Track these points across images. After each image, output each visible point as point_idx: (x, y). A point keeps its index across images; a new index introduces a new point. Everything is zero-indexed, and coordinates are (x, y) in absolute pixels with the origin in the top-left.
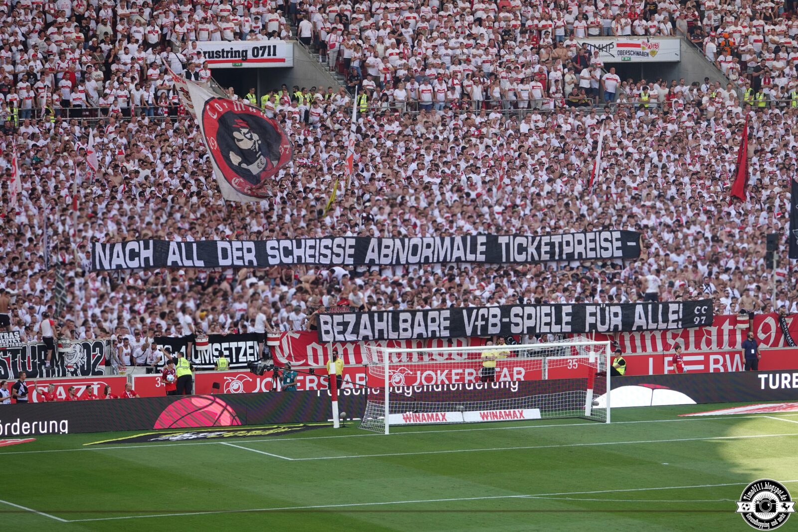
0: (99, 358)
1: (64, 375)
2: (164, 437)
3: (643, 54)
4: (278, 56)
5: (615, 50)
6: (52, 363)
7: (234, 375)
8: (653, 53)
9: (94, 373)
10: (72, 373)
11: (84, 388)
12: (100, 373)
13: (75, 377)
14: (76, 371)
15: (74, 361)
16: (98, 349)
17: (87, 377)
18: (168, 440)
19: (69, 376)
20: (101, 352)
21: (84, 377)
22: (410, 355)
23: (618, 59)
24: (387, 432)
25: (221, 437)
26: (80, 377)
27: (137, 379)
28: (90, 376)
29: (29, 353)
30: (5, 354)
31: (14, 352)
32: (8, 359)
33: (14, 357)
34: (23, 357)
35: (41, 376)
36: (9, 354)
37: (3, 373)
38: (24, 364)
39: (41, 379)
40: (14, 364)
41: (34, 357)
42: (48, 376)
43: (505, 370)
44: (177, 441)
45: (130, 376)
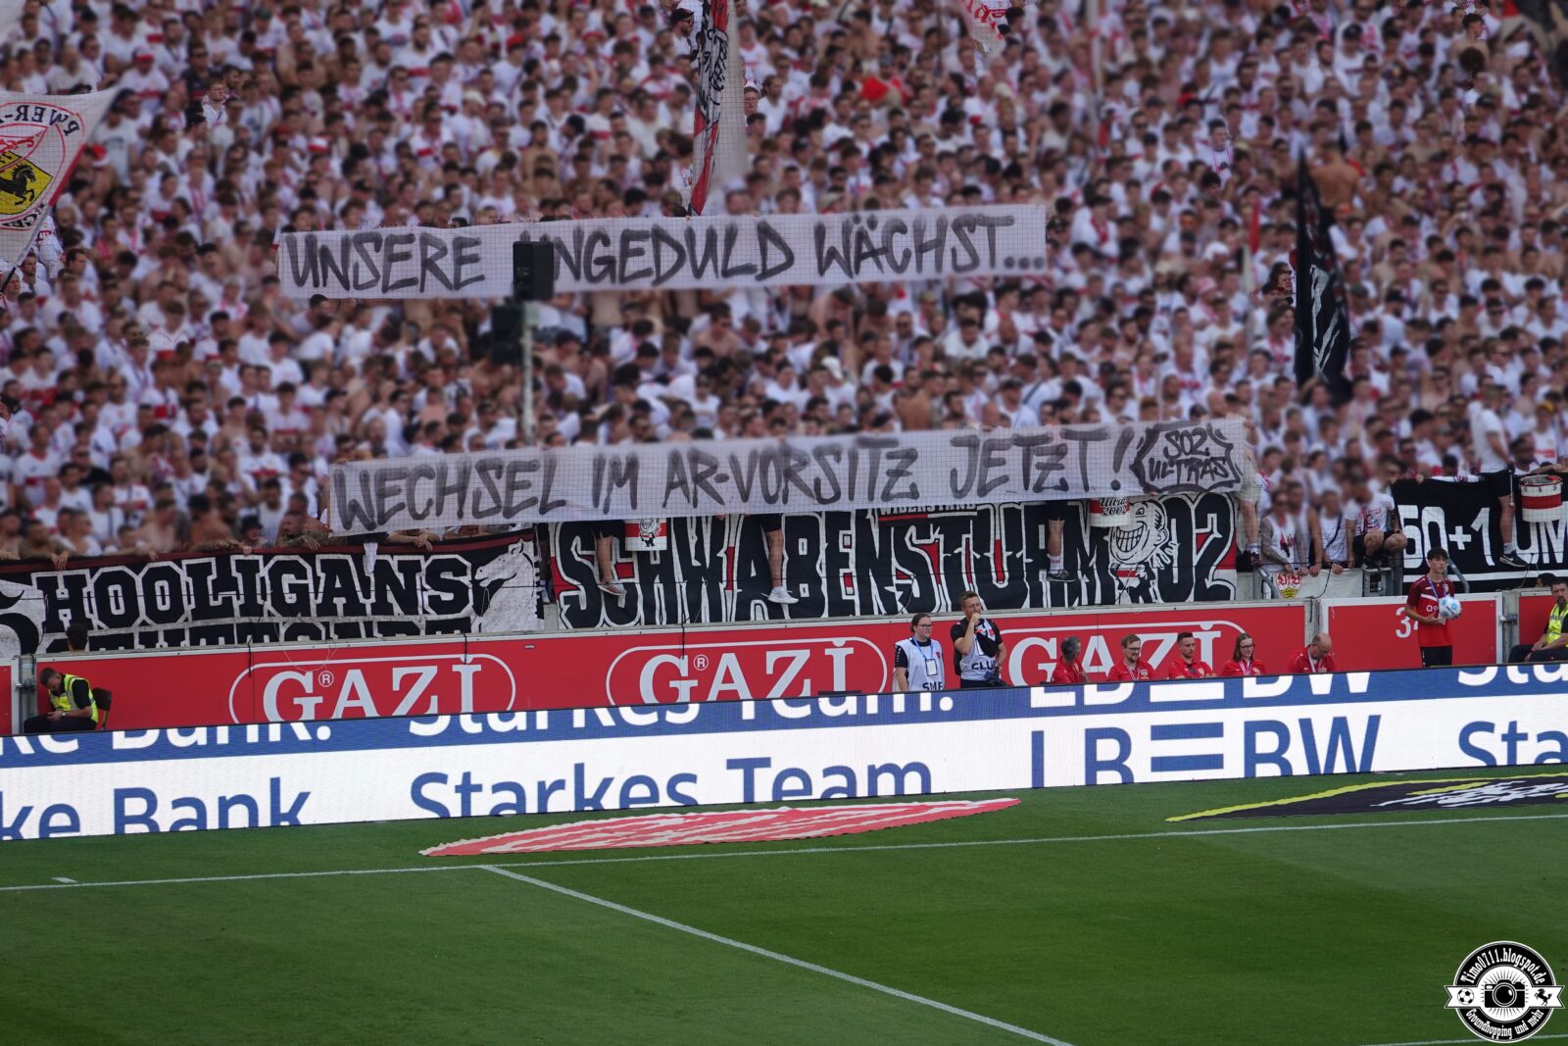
0: (1217, 545)
1: (1109, 599)
2: (1424, 796)
6: (1070, 564)
9: (1204, 595)
10: (1134, 594)
11: (1169, 640)
12: (1221, 593)
13: (1141, 607)
14: (1144, 585)
15: (1139, 555)
16: (1212, 517)
17: (1180, 606)
18: (1434, 805)
19: (1124, 604)
20: (1223, 527)
21: (1170, 607)
26: (1160, 605)
27: (1337, 613)
28: (1190, 604)
29: (998, 531)
30: (923, 533)
31: (953, 526)
32: (933, 550)
33: (952, 543)
34: (981, 544)
35: (1037, 602)
36: (936, 536)
37: (916, 592)
38: (982, 567)
39: (1036, 613)
40: (953, 565)
41: (1014, 544)
42: (1057, 602)
44: (1463, 807)
45: (1315, 603)
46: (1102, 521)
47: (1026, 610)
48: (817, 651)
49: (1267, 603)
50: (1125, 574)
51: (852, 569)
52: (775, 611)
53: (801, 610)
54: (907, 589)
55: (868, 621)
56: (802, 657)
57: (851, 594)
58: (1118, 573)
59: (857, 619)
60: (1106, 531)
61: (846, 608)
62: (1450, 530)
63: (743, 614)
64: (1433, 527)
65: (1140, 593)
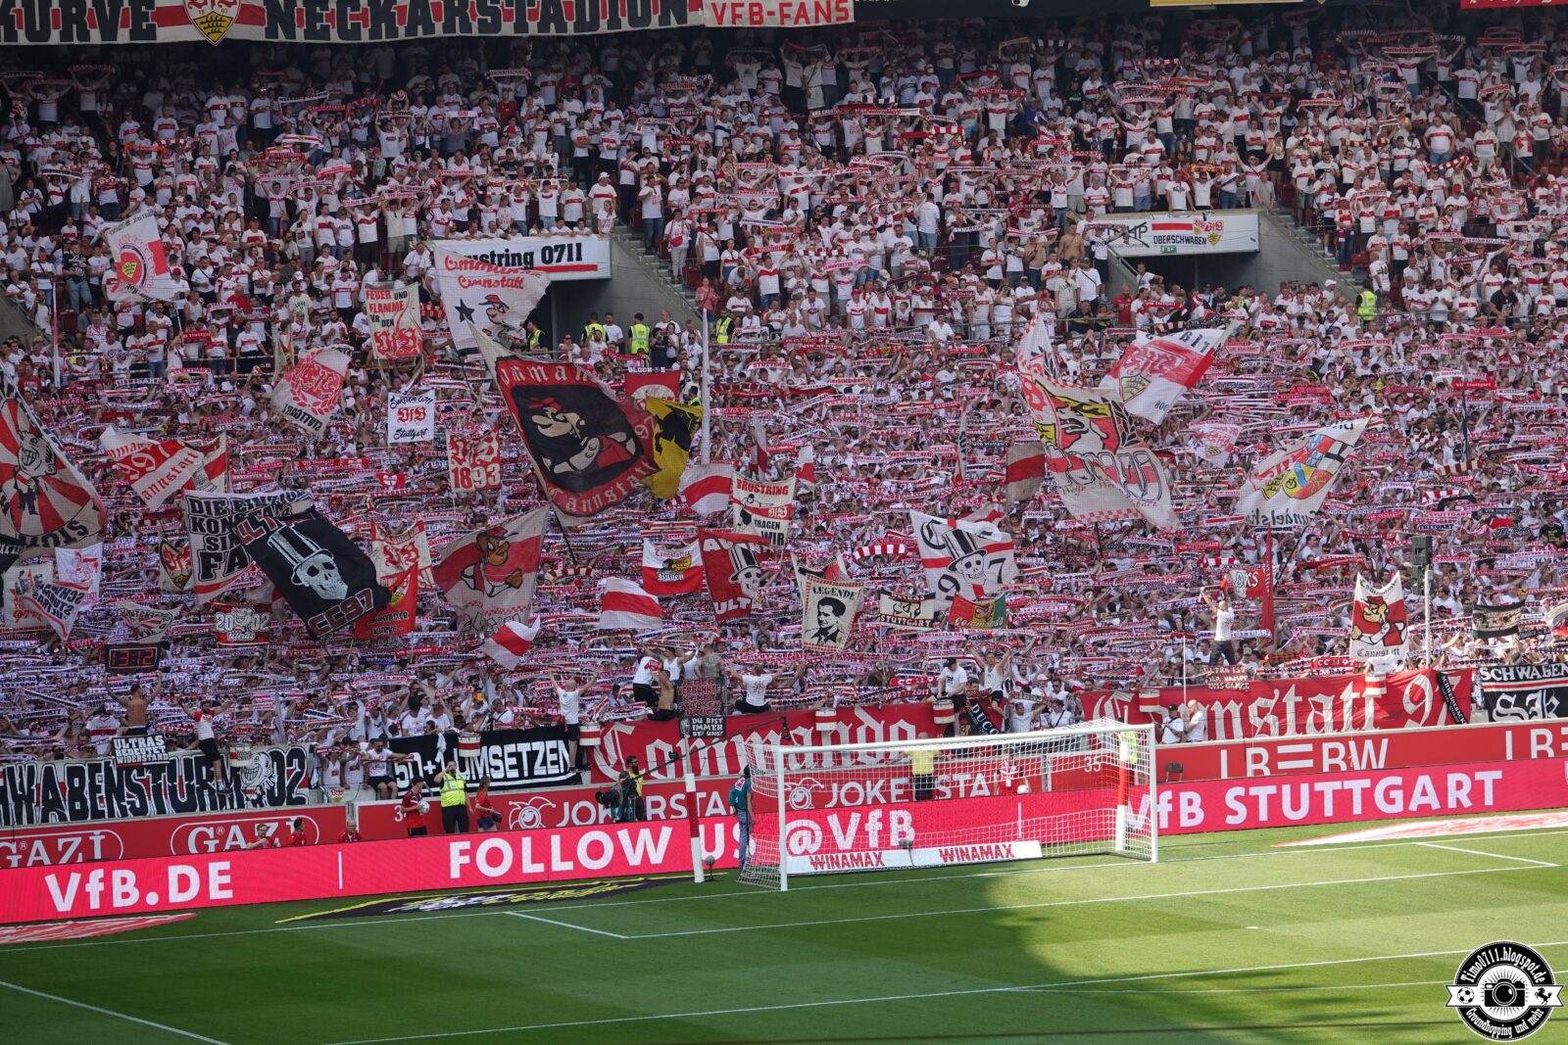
0: (299, 775)
1: (241, 805)
2: (411, 906)
3: (1198, 241)
4: (585, 261)
5: (1149, 236)
7: (526, 798)
8: (1214, 239)
9: (291, 802)
10: (254, 803)
12: (301, 801)
13: (259, 809)
14: (260, 798)
15: (257, 782)
16: (296, 761)
17: (279, 808)
18: (417, 910)
19: (249, 808)
20: (301, 766)
21: (273, 809)
22: (818, 757)
23: (1155, 250)
24: (784, 888)
25: (506, 904)
26: (268, 808)
27: (362, 809)
28: (285, 807)
29: (180, 770)
30: (140, 773)
31: (156, 770)
32: (146, 782)
33: (156, 778)
34: (172, 778)
35: (203, 808)
36: (147, 774)
37: (138, 805)
38: (173, 789)
39: (203, 814)
40: (157, 790)
41: (189, 777)
42: (214, 807)
43: (980, 778)
44: (433, 911)
45: (350, 804)
46: (236, 763)
47: (198, 813)
48: (85, 838)
49: (326, 805)
50: (250, 792)
51: (103, 794)
52: (62, 818)
53: (75, 815)
54: (133, 804)
55: (112, 821)
56: (77, 841)
57: (103, 807)
58: (246, 792)
59: (107, 820)
60: (238, 769)
61: (101, 814)
62: (424, 764)
63: (45, 819)
64: (415, 764)
65: (258, 802)
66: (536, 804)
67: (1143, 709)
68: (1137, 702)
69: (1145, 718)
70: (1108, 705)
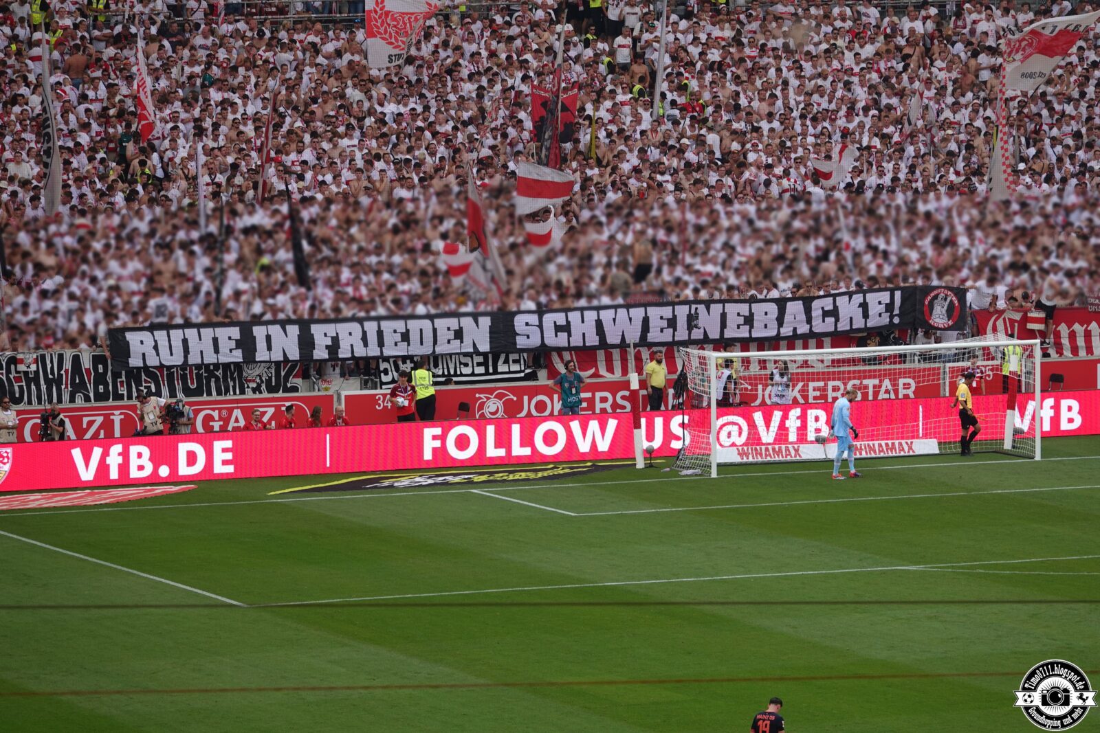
0: (293, 367)
1: (243, 392)
2: (386, 483)
6: (224, 376)
7: (491, 391)
9: (286, 390)
10: (254, 390)
11: (271, 411)
12: (295, 389)
13: (258, 396)
14: (259, 386)
15: (256, 371)
17: (276, 395)
18: (392, 487)
19: (249, 395)
21: (271, 395)
24: (714, 475)
25: (470, 483)
26: (266, 395)
27: (346, 397)
28: (280, 394)
32: (160, 369)
35: (209, 394)
38: (183, 377)
39: (209, 399)
40: (170, 377)
41: (198, 367)
42: (219, 393)
43: (887, 383)
44: (406, 487)
45: (338, 394)
47: (205, 398)
48: (107, 417)
49: (316, 393)
50: (250, 381)
51: (124, 378)
52: (87, 399)
53: (99, 397)
55: (130, 403)
56: (100, 420)
57: (123, 391)
58: (248, 381)
59: (125, 402)
61: (121, 397)
62: (405, 362)
63: (72, 400)
64: (397, 362)
65: (257, 390)
66: (499, 397)
67: (1030, 326)
68: (1025, 319)
69: (1031, 334)
70: (1000, 324)
